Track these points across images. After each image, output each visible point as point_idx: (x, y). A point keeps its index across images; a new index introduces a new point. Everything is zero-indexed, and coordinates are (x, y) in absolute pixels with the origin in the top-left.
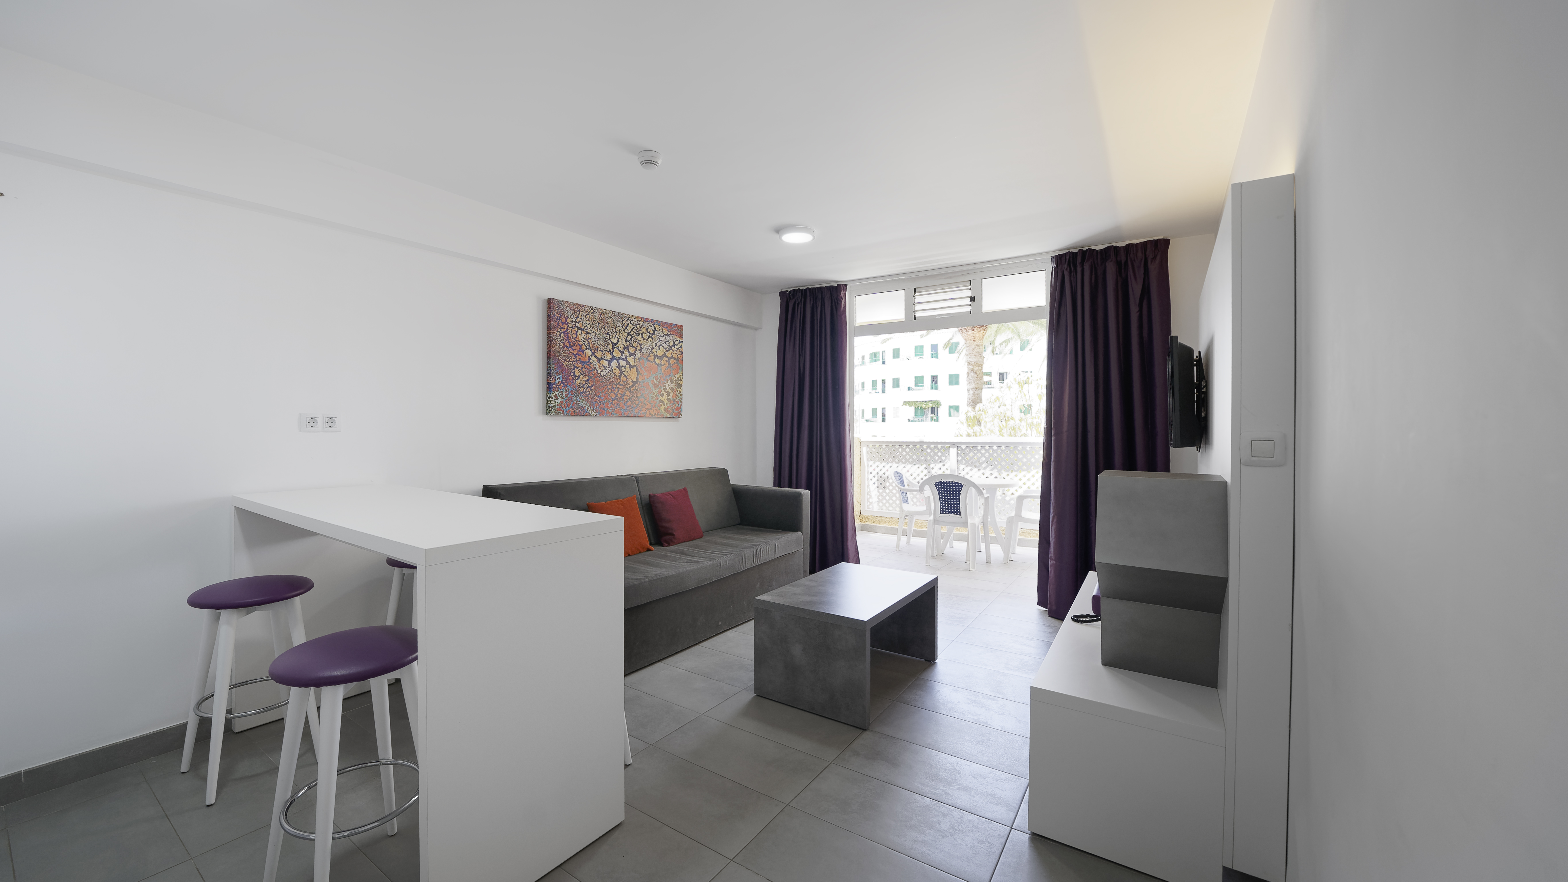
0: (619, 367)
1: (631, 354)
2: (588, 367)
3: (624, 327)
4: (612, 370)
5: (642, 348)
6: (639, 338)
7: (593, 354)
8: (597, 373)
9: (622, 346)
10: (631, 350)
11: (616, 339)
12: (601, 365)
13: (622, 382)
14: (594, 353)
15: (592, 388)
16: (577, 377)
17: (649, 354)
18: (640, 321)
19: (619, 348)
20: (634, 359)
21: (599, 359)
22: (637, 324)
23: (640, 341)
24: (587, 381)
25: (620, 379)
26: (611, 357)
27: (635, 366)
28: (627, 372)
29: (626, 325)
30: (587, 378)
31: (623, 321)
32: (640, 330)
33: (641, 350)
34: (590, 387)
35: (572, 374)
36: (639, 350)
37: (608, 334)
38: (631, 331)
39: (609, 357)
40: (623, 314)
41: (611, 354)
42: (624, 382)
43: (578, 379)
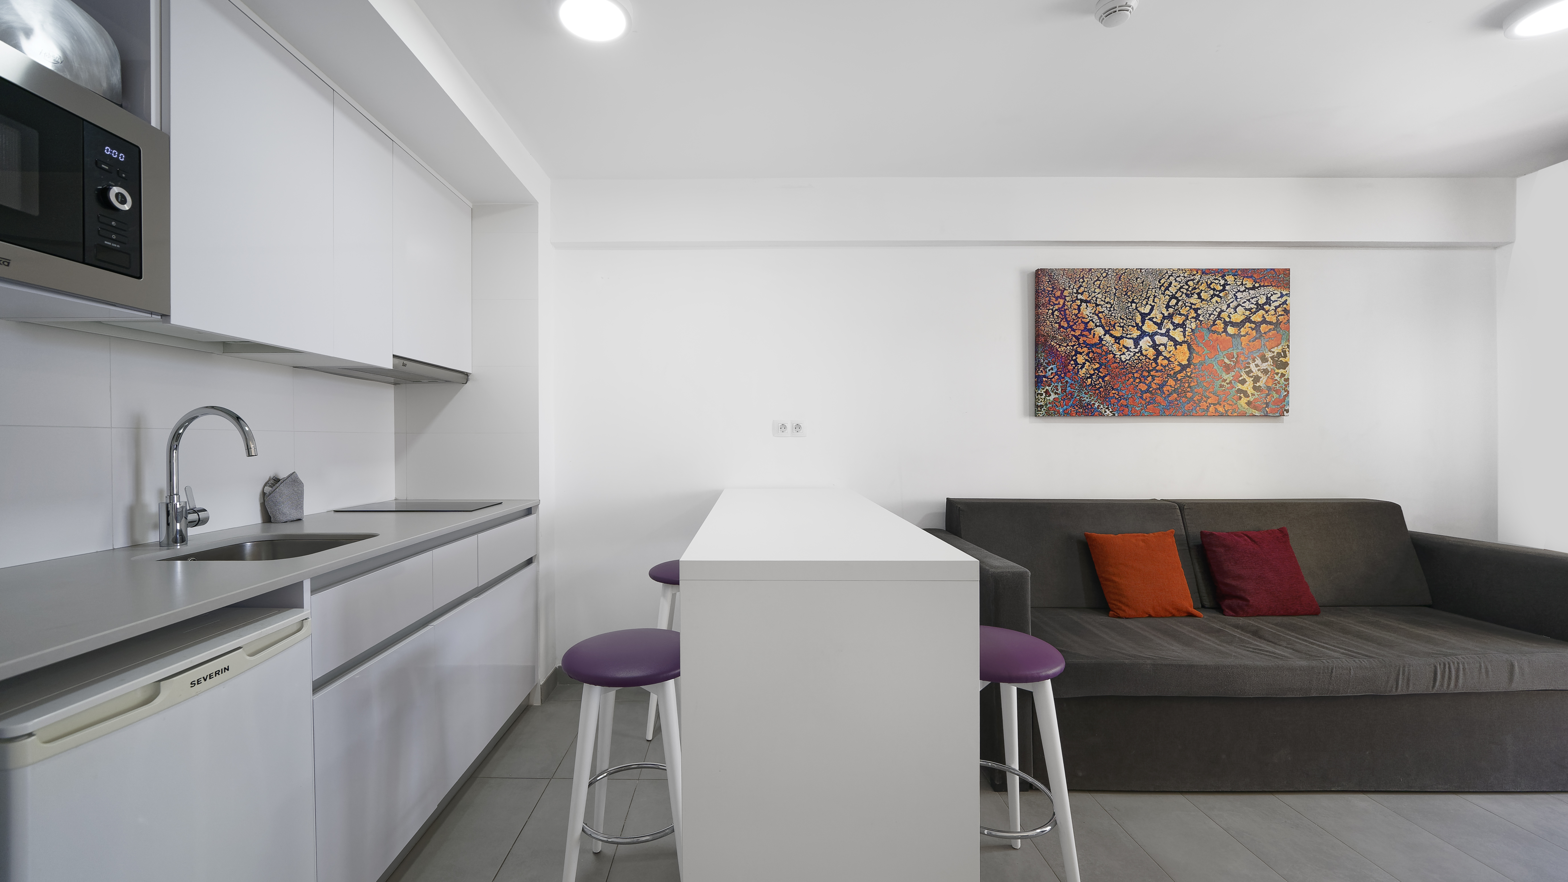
0: (1155, 346)
1: (1176, 326)
2: (1099, 351)
3: (1163, 289)
4: (1141, 351)
5: (1198, 315)
6: (1194, 299)
7: (1107, 332)
8: (1114, 357)
9: (1160, 317)
10: (1177, 320)
11: (1148, 307)
12: (1121, 346)
13: (1159, 368)
14: (1109, 330)
15: (1106, 379)
16: (1080, 366)
17: (1215, 321)
18: (1194, 275)
19: (1155, 320)
20: (1184, 332)
21: (1118, 339)
22: (1189, 281)
23: (1195, 305)
24: (1098, 369)
25: (1157, 363)
26: (1139, 333)
27: (1184, 342)
28: (1170, 352)
29: (1166, 285)
30: (1097, 366)
31: (1160, 280)
32: (1195, 288)
33: (1197, 318)
34: (1103, 378)
35: (1072, 362)
36: (1193, 318)
37: (1133, 302)
38: (1176, 293)
39: (1136, 333)
40: (1161, 271)
41: (1139, 328)
42: (1165, 367)
43: (1082, 368)
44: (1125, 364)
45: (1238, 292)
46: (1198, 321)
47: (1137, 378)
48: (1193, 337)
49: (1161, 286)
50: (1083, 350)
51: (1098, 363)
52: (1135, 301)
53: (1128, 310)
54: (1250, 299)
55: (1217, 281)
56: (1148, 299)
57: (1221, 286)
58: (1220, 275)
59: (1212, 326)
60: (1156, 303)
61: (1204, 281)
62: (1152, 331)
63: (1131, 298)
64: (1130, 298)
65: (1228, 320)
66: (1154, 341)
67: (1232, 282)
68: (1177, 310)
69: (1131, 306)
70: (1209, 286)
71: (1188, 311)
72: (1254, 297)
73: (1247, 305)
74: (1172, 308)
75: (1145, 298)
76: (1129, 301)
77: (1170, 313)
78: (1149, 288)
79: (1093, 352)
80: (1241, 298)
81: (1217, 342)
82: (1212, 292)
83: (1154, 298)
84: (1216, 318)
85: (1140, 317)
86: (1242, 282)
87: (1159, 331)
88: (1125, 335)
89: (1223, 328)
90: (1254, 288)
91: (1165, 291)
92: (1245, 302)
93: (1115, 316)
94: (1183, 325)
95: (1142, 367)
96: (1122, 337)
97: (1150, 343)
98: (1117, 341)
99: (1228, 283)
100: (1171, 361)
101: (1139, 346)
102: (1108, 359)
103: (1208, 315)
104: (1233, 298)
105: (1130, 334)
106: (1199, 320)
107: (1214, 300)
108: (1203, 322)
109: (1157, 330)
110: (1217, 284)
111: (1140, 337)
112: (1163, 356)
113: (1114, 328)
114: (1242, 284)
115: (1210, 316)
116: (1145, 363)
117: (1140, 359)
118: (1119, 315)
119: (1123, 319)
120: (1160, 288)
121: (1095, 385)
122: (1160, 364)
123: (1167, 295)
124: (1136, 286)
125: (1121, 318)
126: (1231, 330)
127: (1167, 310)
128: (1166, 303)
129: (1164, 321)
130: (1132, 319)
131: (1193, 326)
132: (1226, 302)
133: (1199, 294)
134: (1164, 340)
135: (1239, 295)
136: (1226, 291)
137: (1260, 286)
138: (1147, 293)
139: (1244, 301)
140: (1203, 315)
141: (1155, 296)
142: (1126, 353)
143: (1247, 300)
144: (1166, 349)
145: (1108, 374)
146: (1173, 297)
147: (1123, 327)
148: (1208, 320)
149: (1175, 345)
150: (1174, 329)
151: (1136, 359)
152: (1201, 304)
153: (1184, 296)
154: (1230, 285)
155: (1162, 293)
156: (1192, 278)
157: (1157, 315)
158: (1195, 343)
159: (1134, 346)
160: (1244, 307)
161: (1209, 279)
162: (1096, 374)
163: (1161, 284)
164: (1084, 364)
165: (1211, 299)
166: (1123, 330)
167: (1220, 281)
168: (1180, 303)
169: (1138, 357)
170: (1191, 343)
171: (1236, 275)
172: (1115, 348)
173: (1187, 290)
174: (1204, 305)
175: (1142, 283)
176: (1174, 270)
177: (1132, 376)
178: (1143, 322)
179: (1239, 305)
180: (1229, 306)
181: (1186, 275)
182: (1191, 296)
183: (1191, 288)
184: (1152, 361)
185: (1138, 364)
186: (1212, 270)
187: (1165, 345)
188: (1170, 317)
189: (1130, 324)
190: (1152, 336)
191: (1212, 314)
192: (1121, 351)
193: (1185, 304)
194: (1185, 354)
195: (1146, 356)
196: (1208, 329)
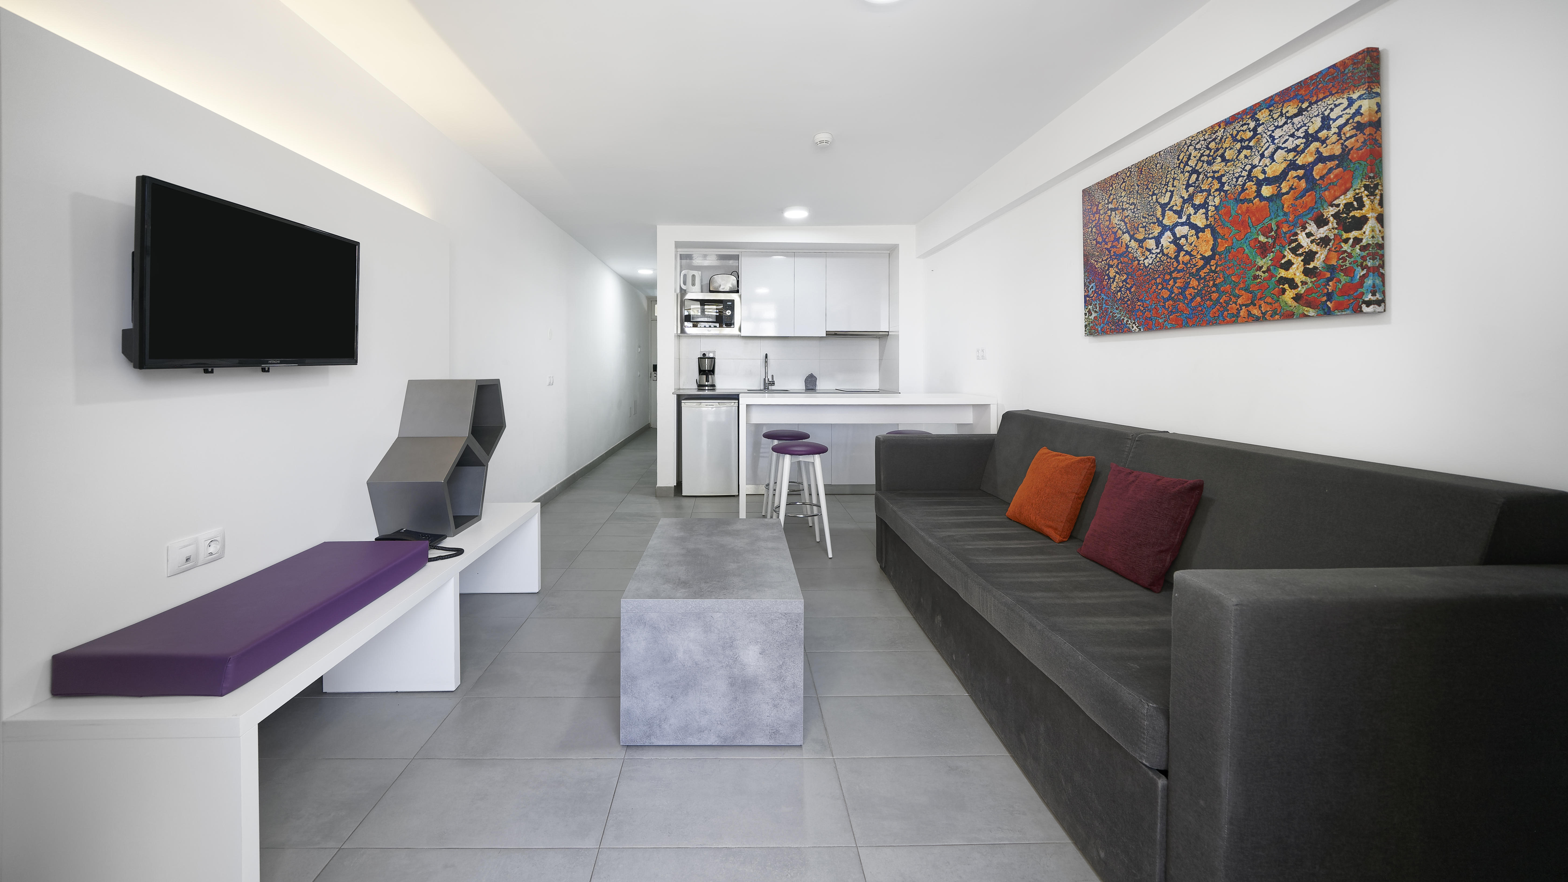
44: (1148, 269)
45: (1275, 129)
46: (1222, 193)
47: (1159, 283)
48: (1217, 216)
49: (1180, 164)
50: (1114, 262)
51: (1125, 273)
52: (1155, 192)
53: (1149, 206)
54: (1294, 133)
55: (1245, 127)
56: (1167, 185)
57: (1250, 131)
58: (1248, 117)
59: (1240, 193)
60: (1175, 187)
61: (1228, 134)
62: (1172, 224)
63: (1152, 190)
64: (1150, 191)
65: (1261, 177)
66: (1174, 234)
67: (1268, 118)
68: (1197, 186)
69: (1152, 199)
70: (1234, 139)
71: (1211, 183)
72: (1301, 127)
73: (1290, 144)
74: (1193, 186)
75: (1165, 185)
76: (1150, 195)
77: (1190, 194)
78: (1168, 171)
79: (1121, 262)
80: (1280, 137)
81: (1248, 214)
82: (1238, 146)
83: (1173, 181)
84: (1245, 181)
85: (1160, 209)
86: (1281, 112)
87: (1180, 221)
88: (1148, 235)
89: (1256, 191)
90: (1300, 113)
91: (1184, 167)
92: (1287, 140)
93: (1138, 217)
94: (1205, 205)
95: (1164, 269)
96: (1145, 239)
97: (1170, 238)
98: (1141, 245)
99: (1261, 122)
100: (1193, 256)
101: (1160, 245)
102: (1134, 267)
103: (1235, 180)
104: (1268, 141)
105: (1152, 233)
106: (1224, 191)
107: (1242, 156)
108: (1228, 192)
109: (1178, 219)
110: (1246, 131)
111: (1161, 234)
112: (1185, 251)
113: (1138, 230)
114: (1281, 115)
115: (1237, 182)
116: (1166, 263)
117: (1161, 261)
118: (1142, 214)
119: (1145, 218)
120: (1179, 167)
121: (1124, 298)
122: (1181, 263)
123: (1186, 172)
124: (1156, 174)
125: (1143, 217)
126: (1266, 191)
127: (1187, 191)
128: (1185, 183)
129: (1184, 206)
130: (1153, 215)
131: (1217, 201)
132: (1258, 152)
133: (1222, 156)
134: (1184, 230)
135: (1277, 133)
136: (1259, 136)
137: (1311, 104)
138: (1167, 178)
139: (1284, 140)
140: (1229, 182)
141: (1174, 179)
142: (1149, 257)
143: (1289, 136)
144: (1187, 241)
145: (1134, 284)
146: (1194, 171)
147: (1145, 227)
148: (1235, 186)
149: (1197, 234)
150: (1195, 213)
151: (1158, 262)
152: (1226, 168)
153: (1205, 165)
154: (1263, 124)
155: (1182, 172)
156: (1214, 137)
157: (1177, 201)
158: (1220, 224)
159: (1156, 246)
160: (1285, 148)
161: (1235, 128)
162: (1124, 286)
163: (1180, 161)
164: (1115, 276)
165: (1238, 156)
166: (1146, 230)
167: (1248, 124)
168: (1201, 176)
169: (1160, 258)
170: (1215, 226)
171: (1272, 105)
172: (1139, 253)
173: (1208, 156)
174: (1230, 168)
175: (1162, 168)
176: (1192, 137)
177: (1154, 283)
178: (1163, 215)
179: (1279, 148)
180: (1262, 156)
181: (1206, 138)
182: (1214, 162)
183: (1213, 151)
184: (1174, 260)
185: (1160, 266)
186: (1238, 114)
187: (1185, 237)
188: (1191, 197)
189: (1151, 221)
190: (1172, 229)
191: (1240, 176)
192: (1144, 255)
193: (1206, 176)
194: (1207, 242)
195: (1167, 255)
196: (1236, 199)
